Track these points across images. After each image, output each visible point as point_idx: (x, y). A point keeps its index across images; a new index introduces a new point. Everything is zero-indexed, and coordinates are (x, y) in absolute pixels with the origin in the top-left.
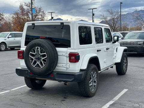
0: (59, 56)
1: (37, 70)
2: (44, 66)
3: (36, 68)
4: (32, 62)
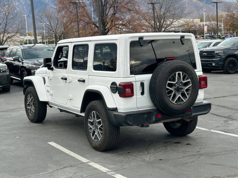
1: (178, 107)
2: (188, 98)
3: (176, 104)
4: (170, 96)
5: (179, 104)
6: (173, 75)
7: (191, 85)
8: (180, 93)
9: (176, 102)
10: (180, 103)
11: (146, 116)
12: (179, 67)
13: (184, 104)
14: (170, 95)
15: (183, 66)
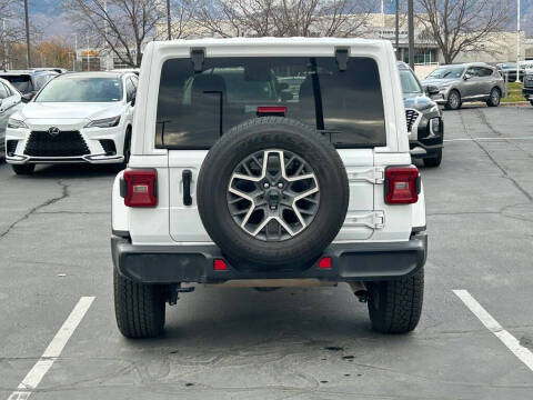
0: (350, 185)
1: (270, 249)
2: (304, 225)
3: (262, 238)
4: (243, 216)
5: (272, 242)
6: (253, 156)
7: (316, 189)
8: (281, 210)
9: (261, 232)
10: (276, 238)
11: (185, 262)
12: (272, 137)
13: (290, 243)
14: (243, 212)
15: (284, 134)
